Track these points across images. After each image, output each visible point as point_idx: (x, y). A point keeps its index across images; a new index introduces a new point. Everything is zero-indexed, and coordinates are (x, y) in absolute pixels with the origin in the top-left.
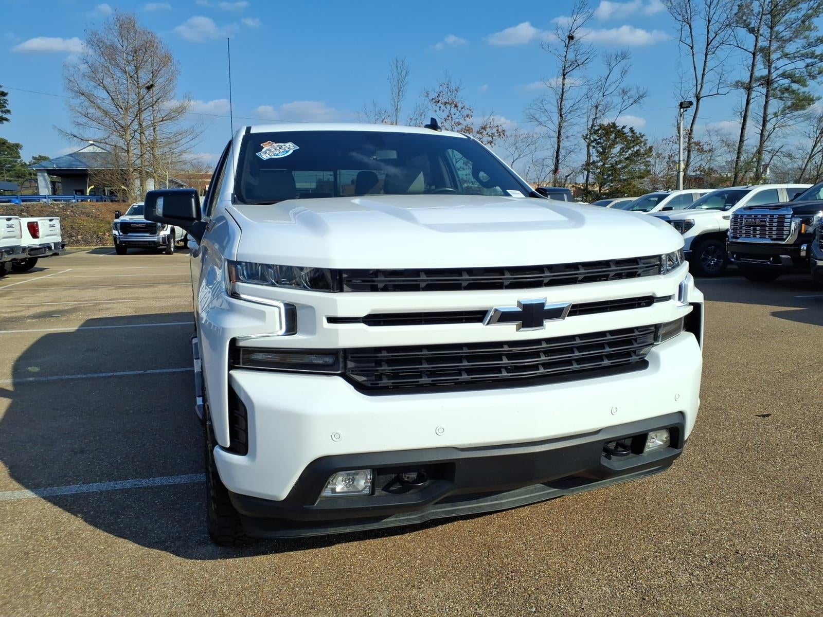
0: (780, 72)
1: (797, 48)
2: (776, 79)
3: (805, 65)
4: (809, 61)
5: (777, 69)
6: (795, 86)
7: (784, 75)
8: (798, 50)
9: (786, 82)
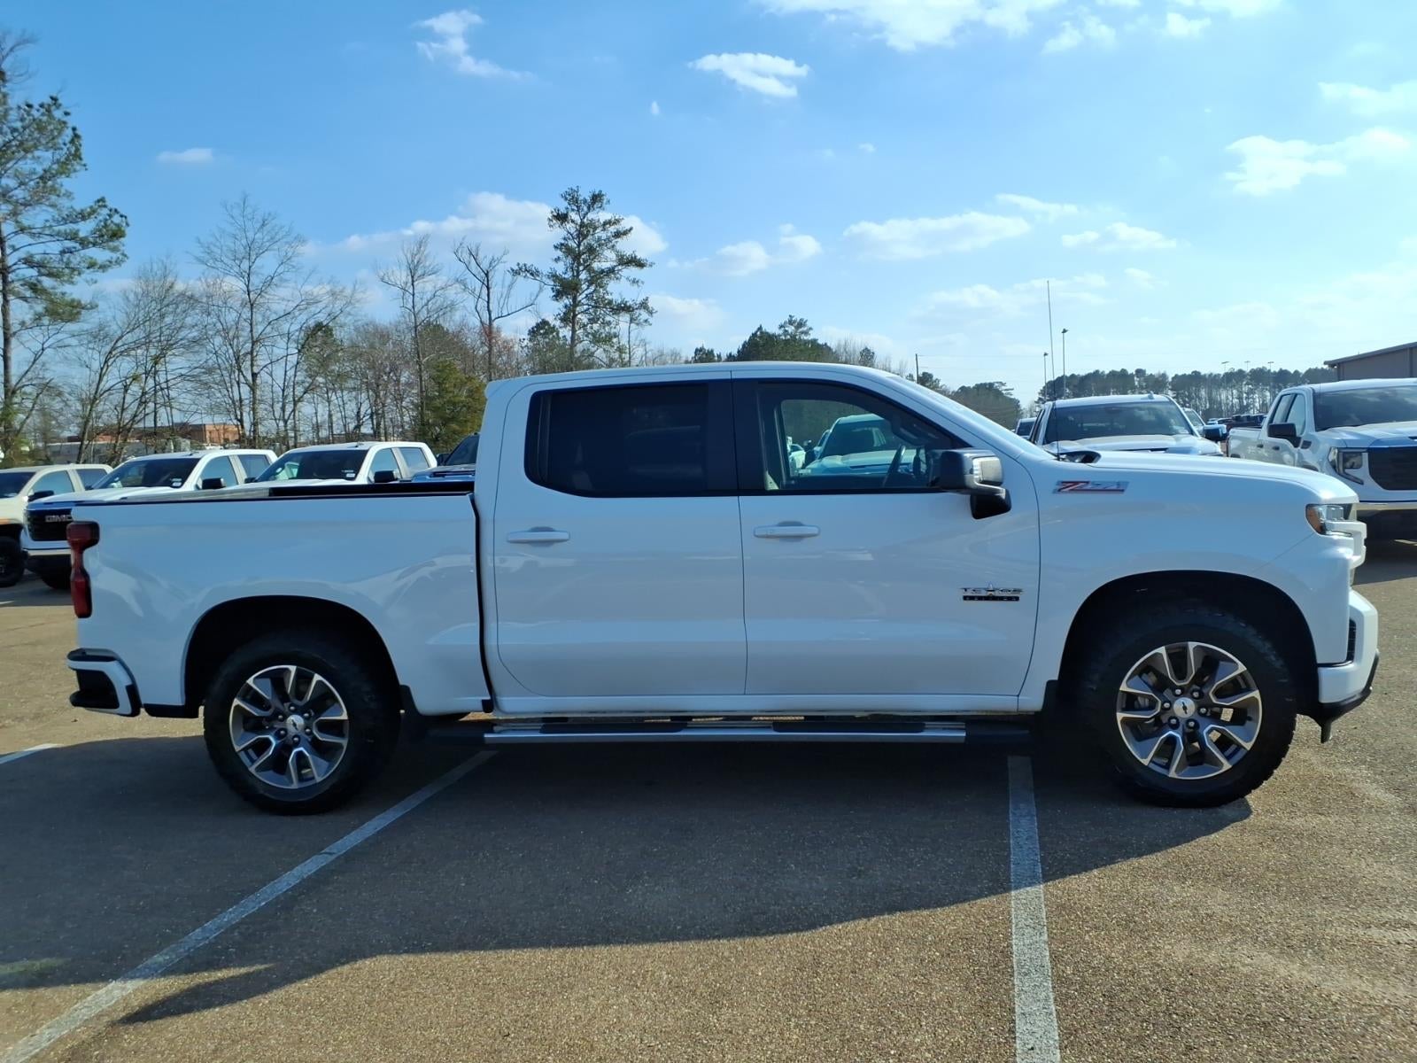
0: (22, 254)
1: (47, 221)
2: (14, 267)
3: (61, 249)
4: (69, 244)
5: (15, 249)
6: (47, 282)
7: (29, 262)
8: (48, 224)
9: (31, 273)
